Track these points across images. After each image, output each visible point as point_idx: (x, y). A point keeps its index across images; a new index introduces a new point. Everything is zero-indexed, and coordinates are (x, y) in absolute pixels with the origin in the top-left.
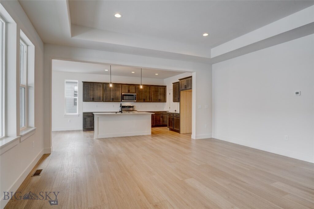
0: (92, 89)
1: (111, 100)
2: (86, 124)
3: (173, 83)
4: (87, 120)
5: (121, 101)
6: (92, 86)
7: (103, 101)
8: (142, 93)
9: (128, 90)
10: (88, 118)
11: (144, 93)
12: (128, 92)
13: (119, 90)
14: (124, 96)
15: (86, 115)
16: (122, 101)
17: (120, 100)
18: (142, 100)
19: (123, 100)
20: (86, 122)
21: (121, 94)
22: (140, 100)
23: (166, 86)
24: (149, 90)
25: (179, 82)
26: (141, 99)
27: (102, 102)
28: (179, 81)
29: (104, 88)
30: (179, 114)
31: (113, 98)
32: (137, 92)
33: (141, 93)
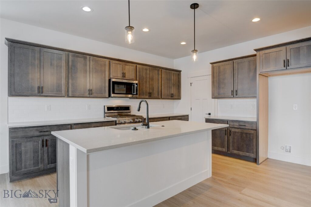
0: (37, 62)
1: (87, 94)
2: (21, 161)
3: (212, 63)
4: (23, 149)
5: (110, 96)
6: (37, 55)
7: (68, 96)
8: (146, 82)
9: (123, 73)
10: (28, 144)
11: (149, 82)
12: (123, 76)
13: (105, 71)
14: (116, 86)
15: (21, 134)
16: (112, 95)
17: (107, 95)
18: (146, 95)
19: (114, 93)
20: (21, 154)
21: (110, 80)
22: (143, 95)
23: (180, 71)
24: (157, 76)
25: (255, 55)
26: (144, 92)
27: (64, 97)
28: (255, 53)
29: (70, 63)
30: (256, 123)
31: (91, 88)
32: (138, 79)
33: (145, 80)
